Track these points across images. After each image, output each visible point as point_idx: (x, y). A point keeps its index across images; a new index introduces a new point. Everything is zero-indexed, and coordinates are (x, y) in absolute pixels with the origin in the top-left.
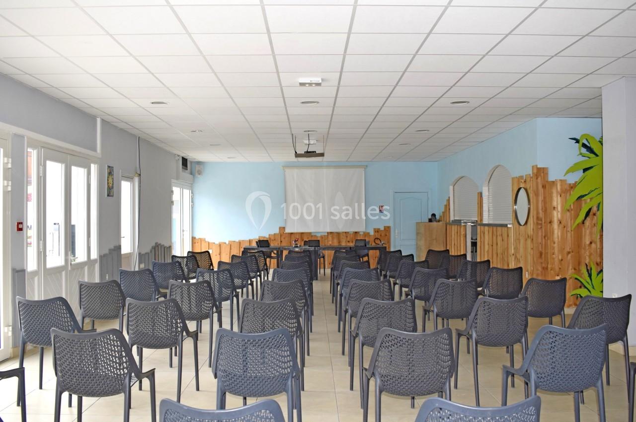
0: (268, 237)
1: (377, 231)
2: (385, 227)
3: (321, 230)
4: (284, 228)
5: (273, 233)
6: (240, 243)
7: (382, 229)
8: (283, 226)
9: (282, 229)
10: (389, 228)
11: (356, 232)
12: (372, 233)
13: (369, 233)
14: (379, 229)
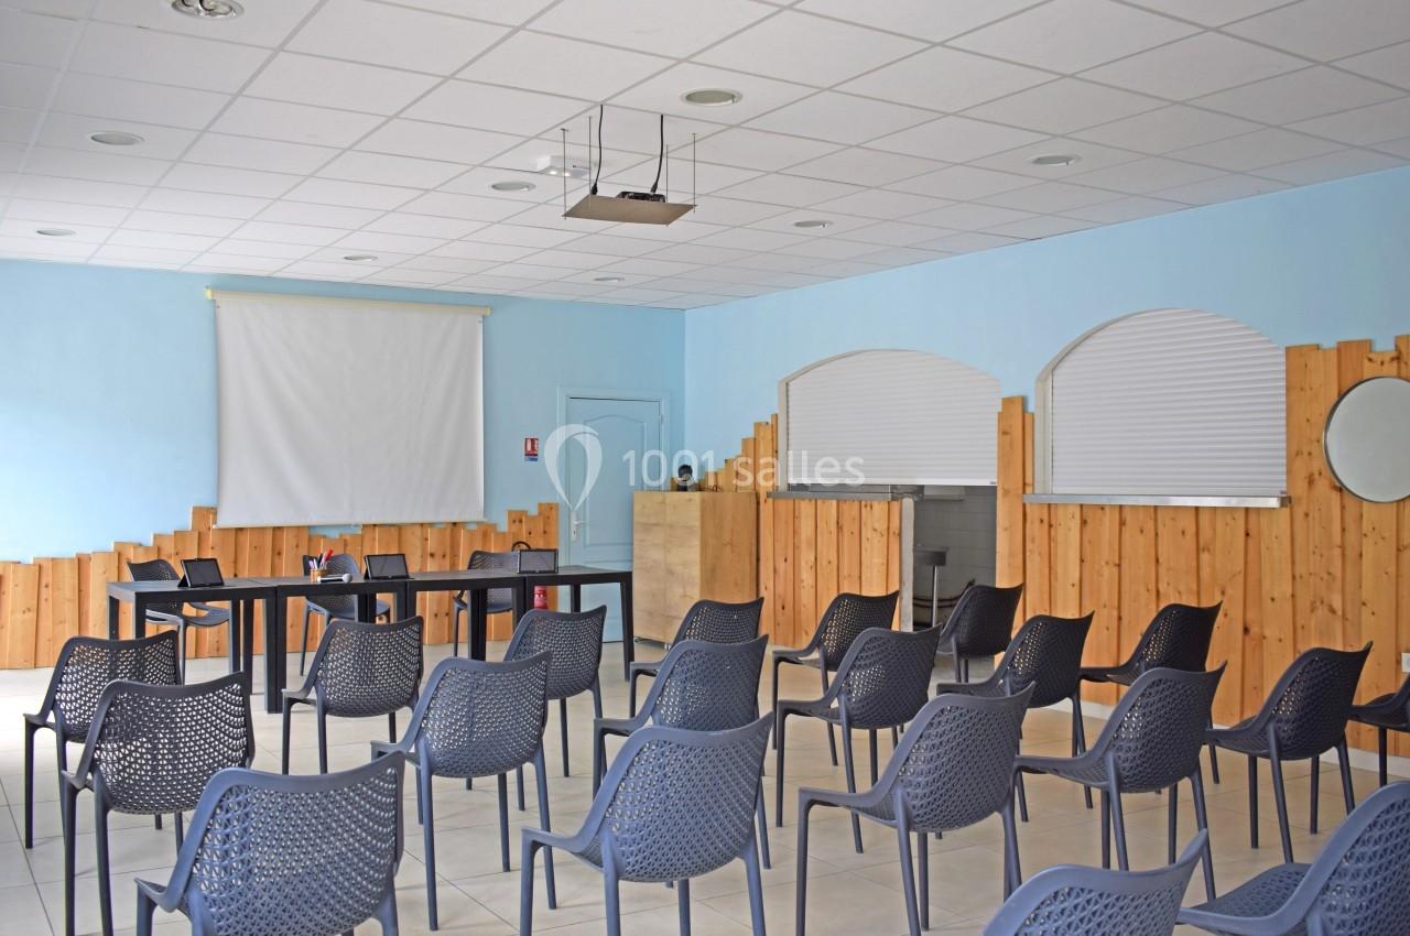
0: (150, 542)
1: (517, 518)
2: (540, 505)
3: (341, 518)
4: (213, 511)
5: (168, 529)
6: (40, 567)
7: (534, 511)
8: (205, 500)
9: (205, 514)
10: (552, 507)
11: (455, 524)
12: (504, 525)
13: (495, 526)
14: (524, 512)
